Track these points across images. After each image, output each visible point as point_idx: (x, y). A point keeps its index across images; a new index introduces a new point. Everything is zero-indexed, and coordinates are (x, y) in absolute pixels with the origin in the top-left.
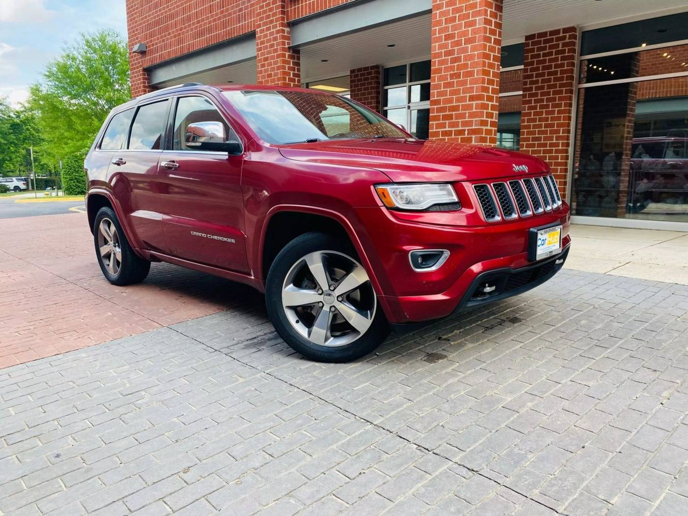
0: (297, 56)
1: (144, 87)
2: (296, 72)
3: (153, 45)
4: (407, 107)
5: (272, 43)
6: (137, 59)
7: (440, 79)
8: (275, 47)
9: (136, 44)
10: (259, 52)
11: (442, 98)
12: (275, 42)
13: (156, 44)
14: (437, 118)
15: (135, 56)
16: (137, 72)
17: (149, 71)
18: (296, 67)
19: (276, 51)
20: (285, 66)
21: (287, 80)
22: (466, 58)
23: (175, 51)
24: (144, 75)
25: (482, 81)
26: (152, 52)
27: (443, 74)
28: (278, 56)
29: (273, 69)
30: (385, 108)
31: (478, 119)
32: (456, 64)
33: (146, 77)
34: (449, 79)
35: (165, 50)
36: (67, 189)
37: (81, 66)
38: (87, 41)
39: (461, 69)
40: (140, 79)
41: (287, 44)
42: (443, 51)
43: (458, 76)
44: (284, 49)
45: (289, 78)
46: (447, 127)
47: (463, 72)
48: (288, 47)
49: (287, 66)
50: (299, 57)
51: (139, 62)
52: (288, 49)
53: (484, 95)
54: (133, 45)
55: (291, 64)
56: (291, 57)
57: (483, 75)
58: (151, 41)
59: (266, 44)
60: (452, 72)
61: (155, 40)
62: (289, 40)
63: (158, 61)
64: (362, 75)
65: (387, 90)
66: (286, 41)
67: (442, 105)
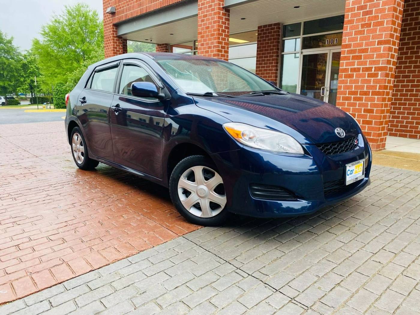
0: (228, 14)
1: (113, 37)
2: (227, 26)
3: (120, 8)
4: (300, 52)
5: (211, 4)
6: (109, 18)
7: (351, 28)
8: (213, 7)
9: (108, 7)
10: (200, 11)
11: (352, 43)
12: (213, 4)
13: (123, 7)
14: (347, 58)
15: (108, 16)
16: (108, 27)
17: (117, 26)
18: (227, 22)
19: (213, 10)
20: (220, 21)
21: (221, 31)
22: (377, 12)
23: (136, 11)
24: (113, 28)
25: (391, 30)
26: (120, 13)
27: (355, 24)
28: (215, 14)
29: (210, 23)
30: (283, 53)
31: (385, 59)
32: (367, 16)
33: (115, 30)
34: (360, 28)
35: (129, 11)
36: (56, 105)
37: (65, 27)
38: (69, 12)
39: (372, 20)
40: (110, 32)
41: (222, 5)
42: (356, 6)
43: (369, 25)
44: (219, 9)
45: (222, 29)
46: (356, 65)
47: (373, 22)
48: (223, 7)
49: (221, 21)
50: (229, 14)
51: (110, 20)
52: (222, 9)
53: (391, 40)
54: (106, 8)
55: (224, 20)
56: (223, 14)
57: (392, 25)
58: (119, 5)
59: (205, 5)
60: (363, 23)
61: (122, 4)
62: (223, 2)
63: (124, 19)
64: (266, 30)
65: (284, 40)
66: (221, 3)
67: (352, 48)
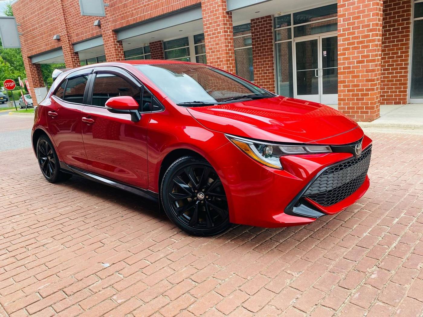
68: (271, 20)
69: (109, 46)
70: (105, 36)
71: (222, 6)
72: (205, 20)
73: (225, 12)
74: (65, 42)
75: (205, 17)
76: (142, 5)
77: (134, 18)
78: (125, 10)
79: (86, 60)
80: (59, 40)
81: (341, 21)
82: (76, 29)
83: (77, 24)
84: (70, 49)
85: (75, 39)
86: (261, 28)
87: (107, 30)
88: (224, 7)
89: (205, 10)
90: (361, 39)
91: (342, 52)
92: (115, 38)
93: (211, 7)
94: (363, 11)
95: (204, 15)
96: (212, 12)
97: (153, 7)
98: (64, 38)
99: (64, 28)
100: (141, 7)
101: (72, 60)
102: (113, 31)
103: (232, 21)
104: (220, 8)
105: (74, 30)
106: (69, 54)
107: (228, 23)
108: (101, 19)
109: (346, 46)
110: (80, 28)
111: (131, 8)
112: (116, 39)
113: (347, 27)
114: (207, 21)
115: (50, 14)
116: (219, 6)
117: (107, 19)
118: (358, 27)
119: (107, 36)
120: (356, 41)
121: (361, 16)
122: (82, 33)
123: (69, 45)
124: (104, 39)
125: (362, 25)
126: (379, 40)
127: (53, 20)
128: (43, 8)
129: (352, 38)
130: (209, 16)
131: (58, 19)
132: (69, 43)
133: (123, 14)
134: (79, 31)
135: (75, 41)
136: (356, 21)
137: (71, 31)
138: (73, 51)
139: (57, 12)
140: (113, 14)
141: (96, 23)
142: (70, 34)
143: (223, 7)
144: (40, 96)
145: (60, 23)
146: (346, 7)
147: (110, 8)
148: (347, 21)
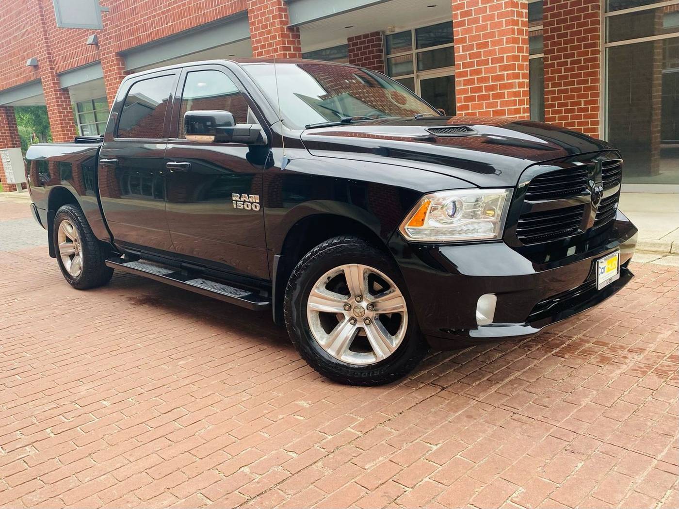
68: (380, 40)
69: (112, 80)
70: (105, 63)
71: (280, 16)
72: (254, 40)
73: (285, 27)
74: (45, 70)
75: (255, 36)
76: (158, 12)
77: (148, 32)
78: (133, 19)
79: (93, 100)
80: (36, 67)
81: (459, 51)
82: (62, 50)
83: (64, 41)
84: (54, 83)
85: (61, 66)
86: (365, 53)
87: (107, 53)
88: (284, 19)
89: (253, 24)
90: (491, 82)
91: (463, 104)
92: (121, 66)
93: (263, 18)
94: (492, 35)
95: (252, 32)
96: (265, 27)
97: (176, 14)
98: (43, 63)
99: (44, 47)
100: (158, 15)
101: (58, 102)
102: (118, 54)
103: (299, 43)
104: (276, 20)
105: (59, 51)
106: (52, 91)
107: (292, 46)
108: (98, 33)
109: (470, 93)
110: (68, 47)
111: (142, 16)
112: (124, 69)
113: (468, 60)
114: (259, 41)
115: (22, 22)
116: (274, 17)
117: (108, 34)
118: (486, 62)
119: (108, 62)
120: (483, 85)
121: (490, 42)
122: (71, 56)
123: (53, 76)
124: (104, 68)
125: (492, 58)
126: (521, 85)
127: (28, 32)
128: (11, 10)
129: (477, 80)
130: (261, 34)
131: (33, 32)
132: (52, 72)
133: (132, 25)
134: (67, 52)
135: (61, 70)
136: (482, 50)
137: (54, 53)
138: (59, 87)
139: (33, 20)
140: (117, 26)
141: (91, 39)
142: (53, 57)
143: (282, 18)
144: (10, 163)
145: (38, 38)
146: (466, 26)
147: (112, 14)
148: (468, 50)
